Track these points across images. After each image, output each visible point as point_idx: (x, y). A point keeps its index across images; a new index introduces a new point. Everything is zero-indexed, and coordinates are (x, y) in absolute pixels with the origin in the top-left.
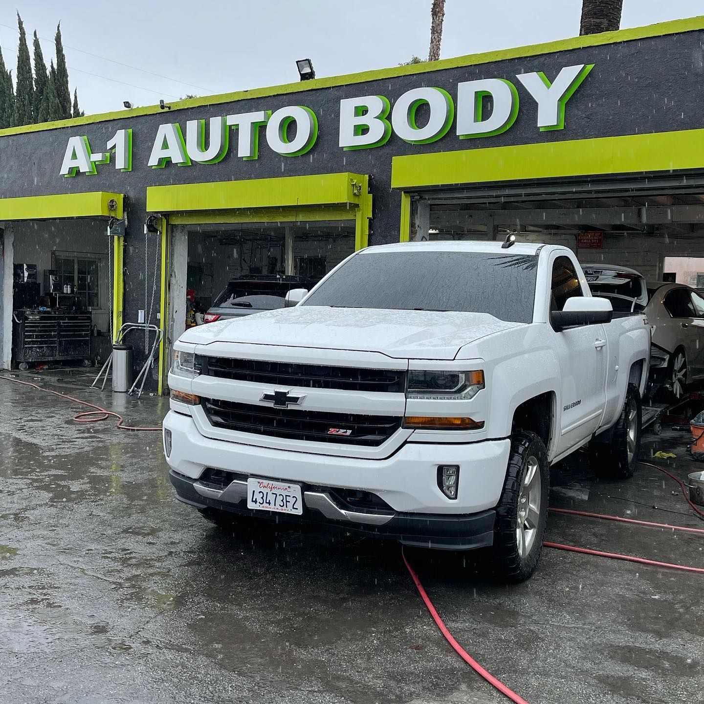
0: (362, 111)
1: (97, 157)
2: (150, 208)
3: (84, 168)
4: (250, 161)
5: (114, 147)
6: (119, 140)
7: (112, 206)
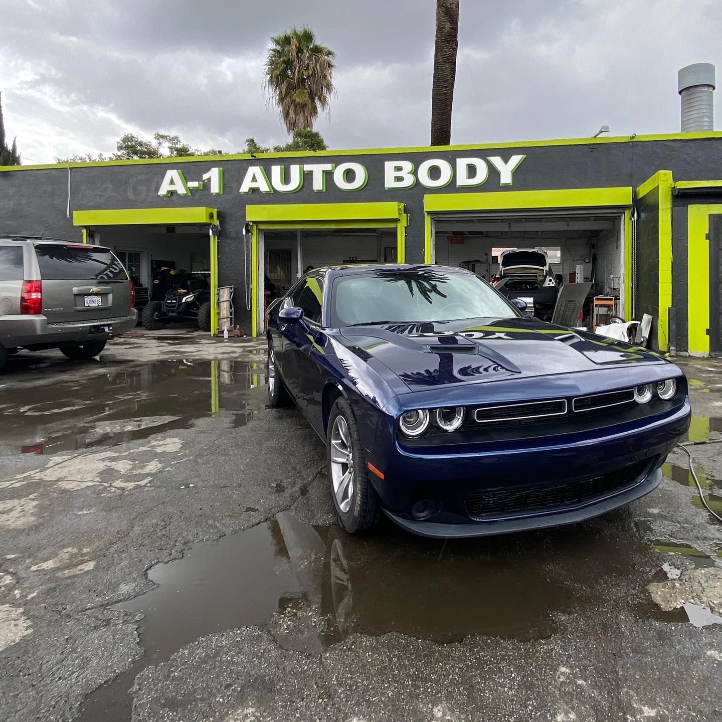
0: (399, 169)
1: (193, 184)
2: (248, 218)
3: (182, 191)
4: (319, 192)
5: (209, 179)
6: (214, 175)
7: (211, 216)
